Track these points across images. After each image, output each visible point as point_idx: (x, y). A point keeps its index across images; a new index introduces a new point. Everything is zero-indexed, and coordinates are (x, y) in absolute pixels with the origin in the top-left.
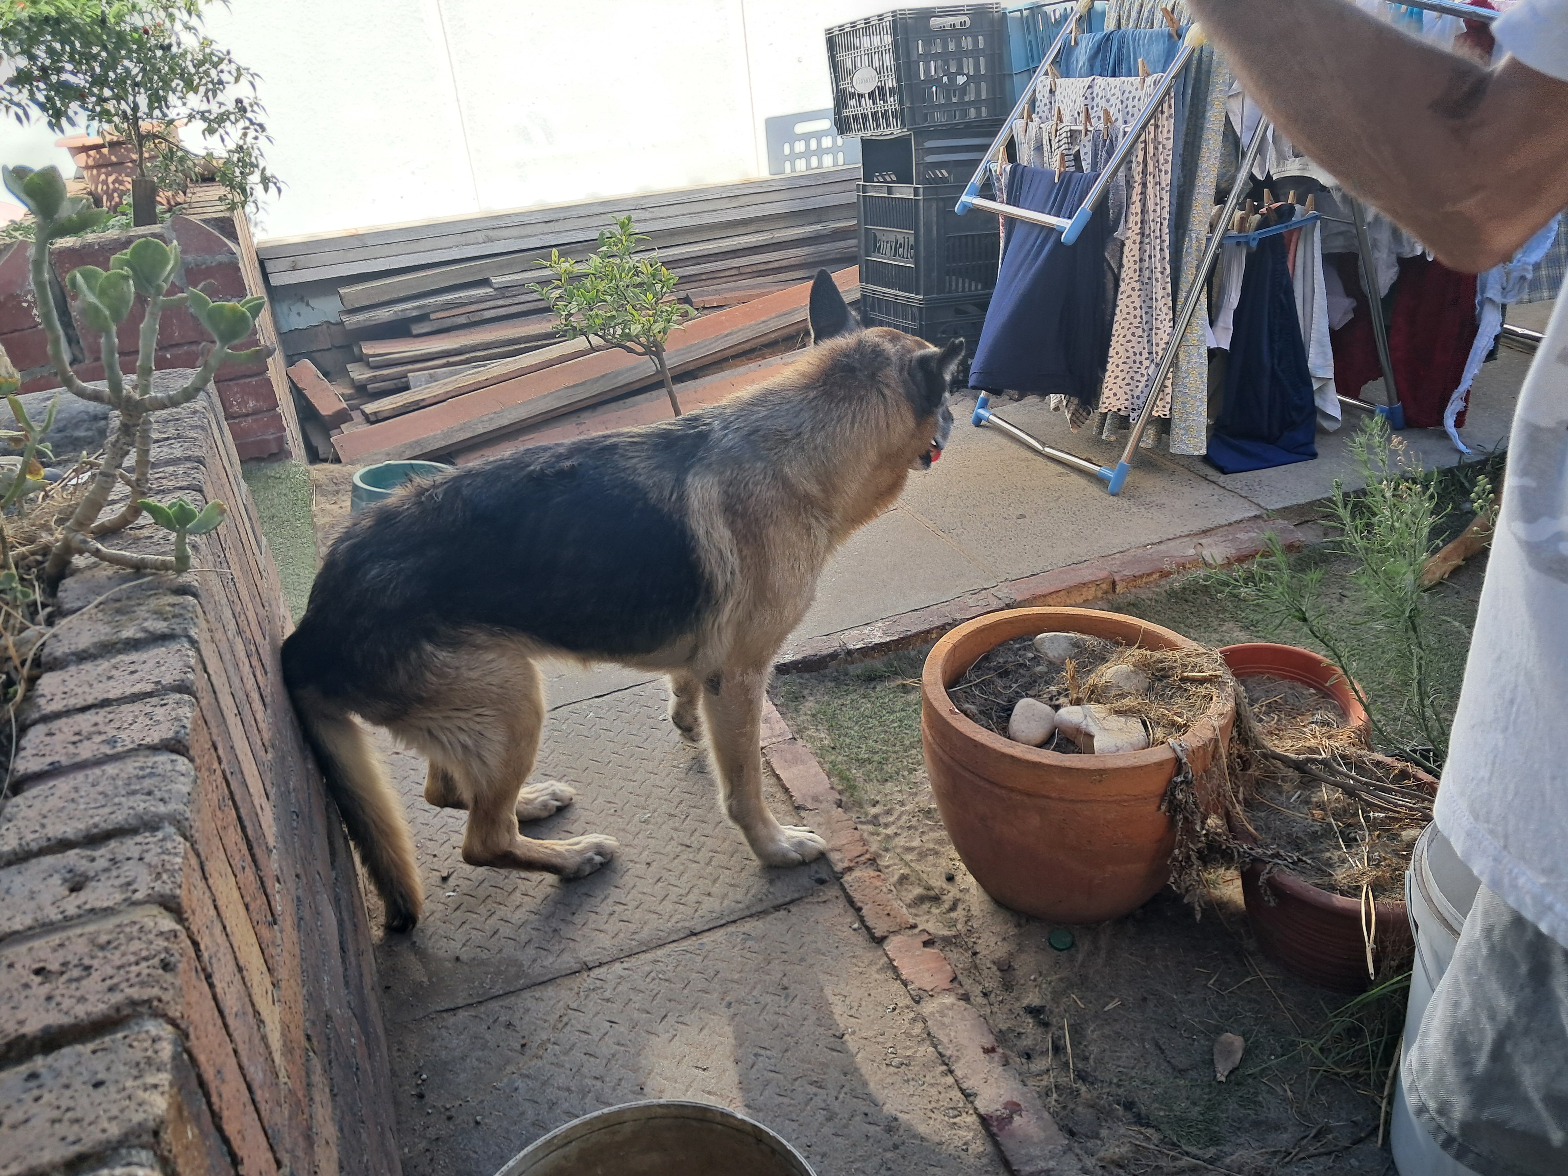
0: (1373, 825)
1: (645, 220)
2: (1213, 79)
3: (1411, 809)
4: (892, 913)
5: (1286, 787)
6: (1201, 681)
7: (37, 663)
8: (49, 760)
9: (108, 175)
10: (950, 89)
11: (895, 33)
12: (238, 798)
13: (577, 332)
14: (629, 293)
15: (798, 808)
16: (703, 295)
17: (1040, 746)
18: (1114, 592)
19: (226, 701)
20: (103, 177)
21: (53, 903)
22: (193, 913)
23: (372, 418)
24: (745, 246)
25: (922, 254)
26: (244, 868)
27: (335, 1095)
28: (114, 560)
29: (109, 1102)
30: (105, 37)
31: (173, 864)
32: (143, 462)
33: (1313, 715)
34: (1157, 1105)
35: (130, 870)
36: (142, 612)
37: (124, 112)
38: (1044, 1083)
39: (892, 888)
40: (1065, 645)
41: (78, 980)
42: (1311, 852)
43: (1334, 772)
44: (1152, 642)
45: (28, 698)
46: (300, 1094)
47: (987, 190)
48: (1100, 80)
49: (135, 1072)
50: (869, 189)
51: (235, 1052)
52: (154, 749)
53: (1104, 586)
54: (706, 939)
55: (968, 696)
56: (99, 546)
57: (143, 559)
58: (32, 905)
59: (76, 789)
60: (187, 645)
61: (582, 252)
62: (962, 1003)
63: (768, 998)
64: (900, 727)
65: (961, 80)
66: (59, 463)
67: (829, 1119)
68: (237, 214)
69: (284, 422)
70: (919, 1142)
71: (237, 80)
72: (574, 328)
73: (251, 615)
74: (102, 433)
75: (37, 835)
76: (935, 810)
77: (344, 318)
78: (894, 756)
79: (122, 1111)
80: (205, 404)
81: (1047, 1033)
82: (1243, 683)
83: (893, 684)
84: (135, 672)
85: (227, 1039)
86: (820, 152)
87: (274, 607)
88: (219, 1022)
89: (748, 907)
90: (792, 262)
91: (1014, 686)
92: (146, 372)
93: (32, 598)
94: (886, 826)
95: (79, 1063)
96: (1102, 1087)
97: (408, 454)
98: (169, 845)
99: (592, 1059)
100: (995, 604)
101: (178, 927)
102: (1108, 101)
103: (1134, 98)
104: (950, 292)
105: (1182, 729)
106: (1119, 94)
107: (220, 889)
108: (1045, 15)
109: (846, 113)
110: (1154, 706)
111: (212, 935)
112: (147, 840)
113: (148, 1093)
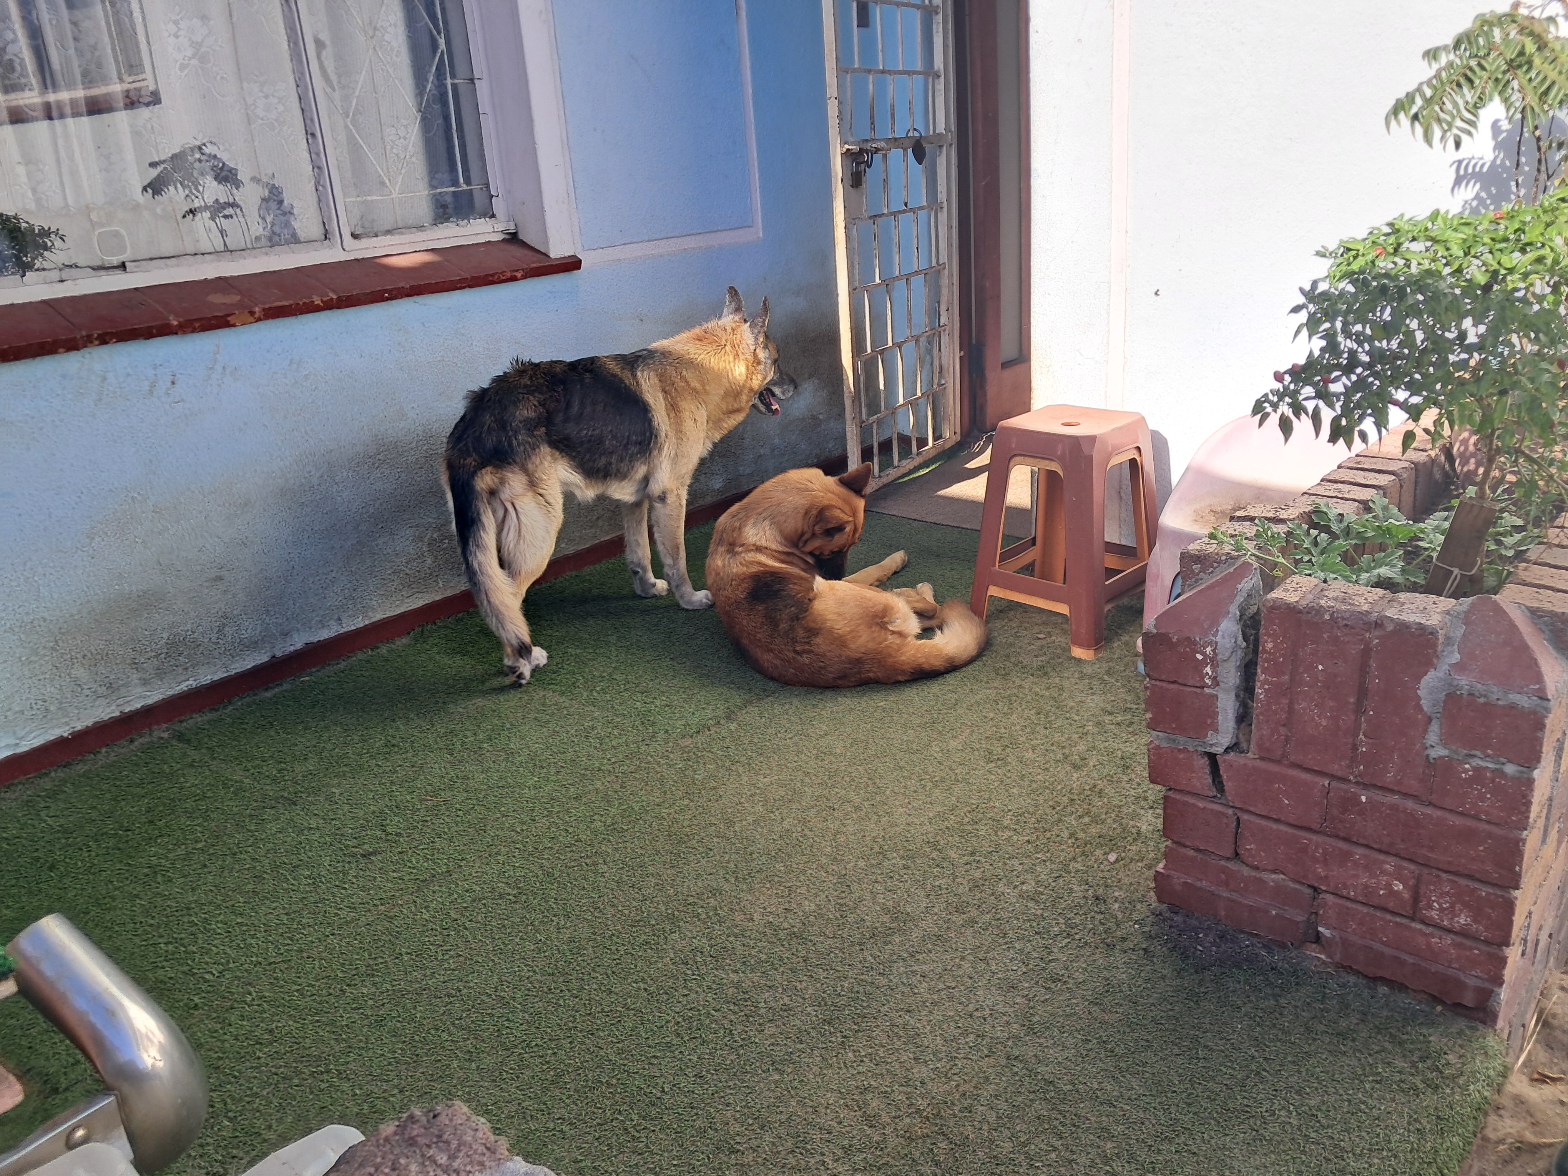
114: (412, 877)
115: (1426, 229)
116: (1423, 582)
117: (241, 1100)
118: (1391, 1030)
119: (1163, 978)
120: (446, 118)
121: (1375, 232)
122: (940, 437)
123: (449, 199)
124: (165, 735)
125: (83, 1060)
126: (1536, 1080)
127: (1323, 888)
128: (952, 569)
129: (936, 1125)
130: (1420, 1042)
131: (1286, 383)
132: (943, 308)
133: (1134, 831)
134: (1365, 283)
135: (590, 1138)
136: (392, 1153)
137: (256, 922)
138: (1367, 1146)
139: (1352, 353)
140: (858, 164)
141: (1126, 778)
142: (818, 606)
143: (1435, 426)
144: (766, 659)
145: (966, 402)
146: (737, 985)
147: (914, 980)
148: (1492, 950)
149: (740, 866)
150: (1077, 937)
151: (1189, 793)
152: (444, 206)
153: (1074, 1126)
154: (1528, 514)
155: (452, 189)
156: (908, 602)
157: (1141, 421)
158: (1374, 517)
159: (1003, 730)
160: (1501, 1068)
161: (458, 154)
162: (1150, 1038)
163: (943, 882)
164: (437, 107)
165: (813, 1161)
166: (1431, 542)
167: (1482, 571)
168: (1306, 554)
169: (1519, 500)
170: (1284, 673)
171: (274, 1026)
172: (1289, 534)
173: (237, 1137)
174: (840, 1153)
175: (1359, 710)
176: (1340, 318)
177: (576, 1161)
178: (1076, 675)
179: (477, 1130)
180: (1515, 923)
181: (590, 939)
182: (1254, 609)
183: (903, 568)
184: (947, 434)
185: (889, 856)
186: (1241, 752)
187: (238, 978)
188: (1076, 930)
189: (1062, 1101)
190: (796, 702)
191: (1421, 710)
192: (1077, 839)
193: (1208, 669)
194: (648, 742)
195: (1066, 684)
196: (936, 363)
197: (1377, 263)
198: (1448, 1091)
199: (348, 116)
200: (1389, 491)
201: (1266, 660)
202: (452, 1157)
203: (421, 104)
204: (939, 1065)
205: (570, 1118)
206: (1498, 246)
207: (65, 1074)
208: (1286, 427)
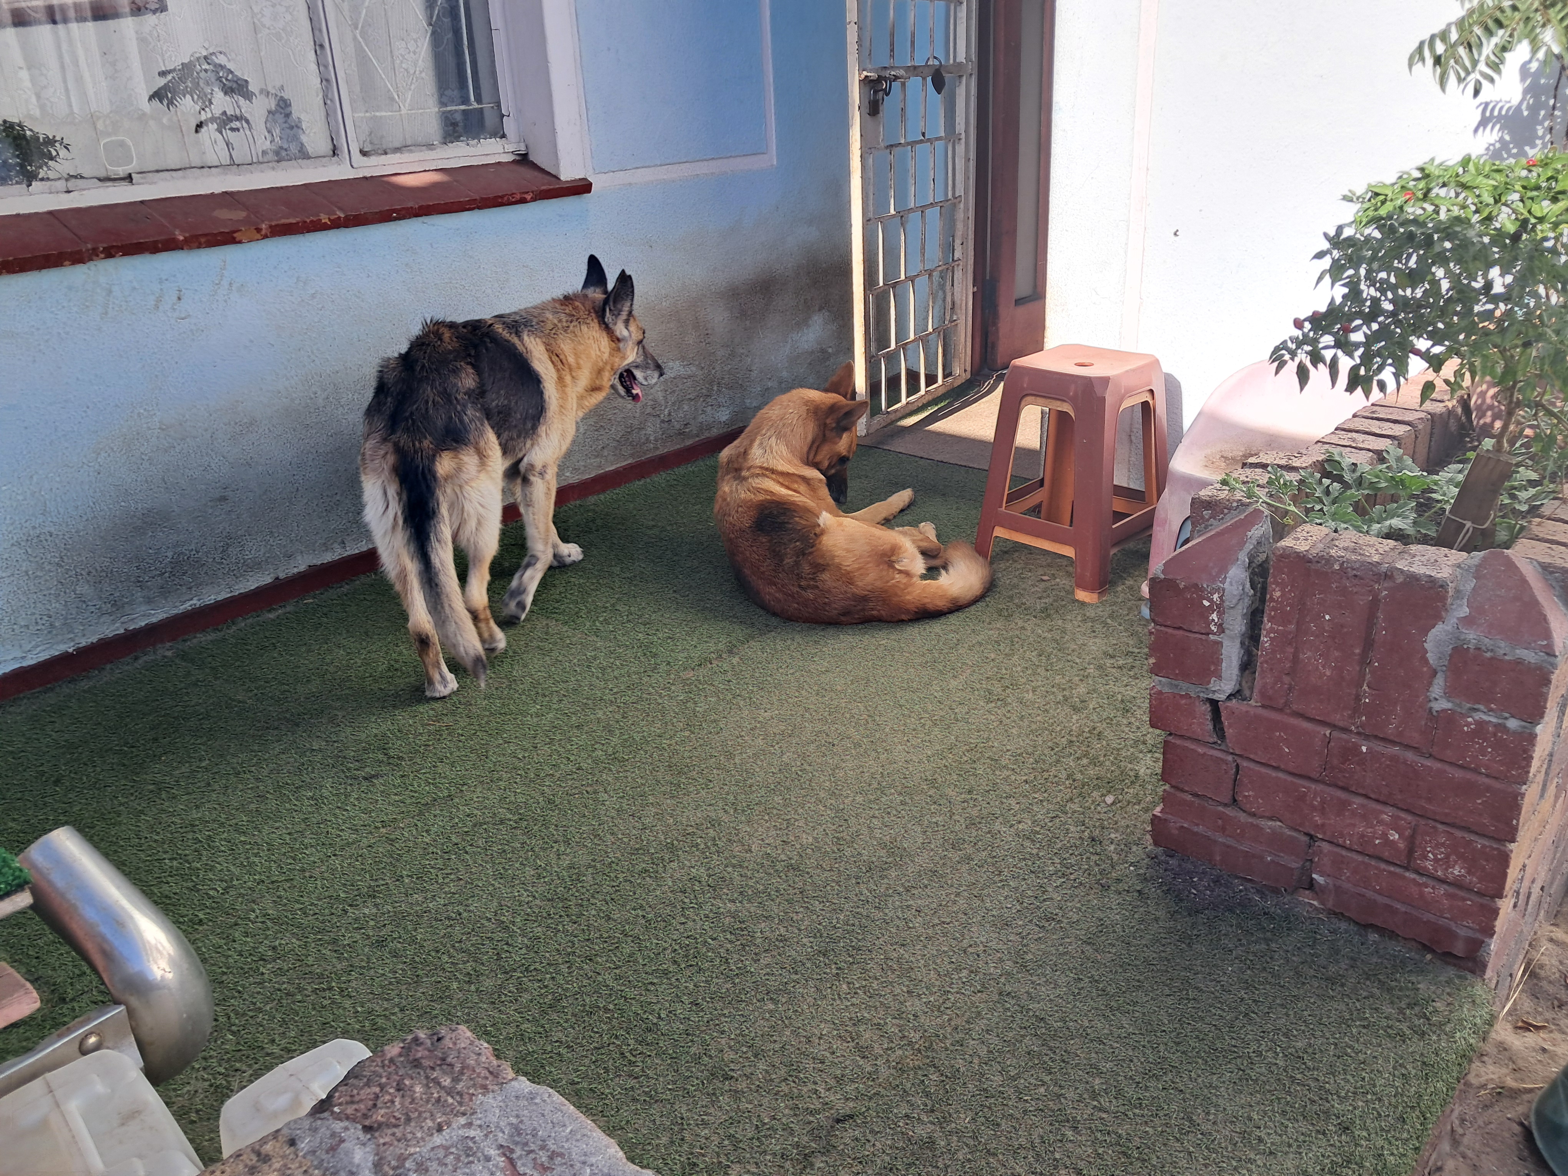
114: (414, 800)
115: (1457, 175)
116: (1435, 535)
117: (244, 1014)
118: (1380, 977)
119: (1157, 920)
120: (457, 32)
121: (1405, 176)
122: (950, 374)
123: (458, 117)
124: (169, 654)
125: (88, 971)
126: (1520, 1028)
127: (1320, 836)
128: (958, 509)
129: (928, 1057)
130: (1408, 989)
131: (1306, 330)
132: (958, 242)
133: (1132, 774)
134: (1392, 230)
135: (587, 1061)
136: (397, 1073)
137: (259, 841)
138: (1352, 1089)
139: (1375, 301)
140: (876, 92)
141: (1125, 721)
142: (827, 541)
143: (1455, 377)
144: (770, 593)
145: (978, 340)
146: (734, 915)
147: (908, 914)
148: (1485, 901)
149: (739, 798)
150: (1072, 877)
151: (1189, 738)
152: (454, 124)
153: (1064, 1061)
154: (1545, 469)
155: (463, 107)
156: (914, 541)
157: (1155, 363)
158: (1387, 468)
159: (1004, 671)
160: (1488, 1017)
161: (469, 71)
162: (1142, 978)
163: (941, 819)
164: (447, 20)
165: (805, 1089)
166: (1444, 495)
167: (1495, 525)
168: (1317, 503)
169: (1535, 455)
170: (1290, 623)
171: (277, 943)
172: (1301, 482)
173: (240, 1050)
174: (832, 1082)
175: (1364, 661)
176: (1364, 266)
177: (573, 1083)
178: (1079, 618)
179: (479, 1054)
180: (1509, 876)
181: (589, 866)
182: (1262, 557)
183: (909, 506)
184: (957, 371)
185: (888, 793)
186: (1243, 700)
187: (241, 895)
188: (1071, 870)
189: (1053, 1037)
190: (798, 638)
191: (1426, 661)
192: (1074, 780)
193: (1214, 616)
194: (650, 673)
195: (1069, 626)
196: (949, 299)
197: (1405, 208)
198: (1434, 1038)
199: (356, 28)
200: (1403, 442)
201: (1274, 609)
202: (456, 1080)
203: (432, 17)
204: (932, 999)
205: (567, 1042)
206: (1530, 194)
207: (72, 984)
208: (1303, 375)
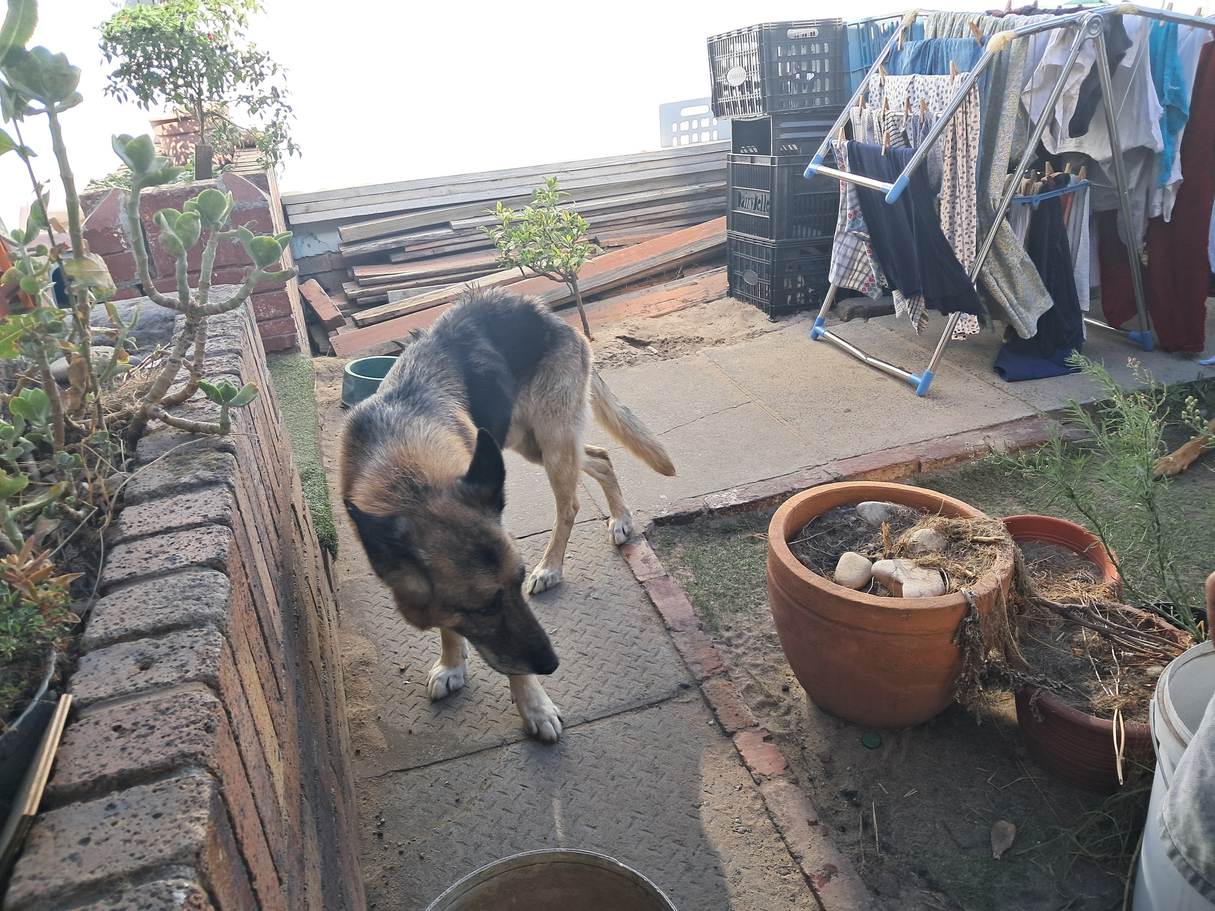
0: (1124, 662)
1: (567, 181)
2: (1010, 77)
3: (1154, 650)
4: (740, 714)
5: (1053, 628)
6: (988, 543)
7: (120, 499)
8: (128, 571)
9: (177, 142)
10: (802, 83)
11: (760, 40)
12: (258, 604)
13: (513, 264)
14: (553, 235)
15: (668, 629)
16: (607, 237)
17: (860, 589)
18: (920, 471)
19: (252, 532)
20: (173, 144)
21: (128, 678)
22: (227, 690)
23: (360, 324)
24: (641, 201)
25: (776, 208)
26: (261, 657)
27: (320, 831)
28: (177, 425)
29: (165, 830)
30: (182, 42)
31: (214, 653)
32: (200, 352)
33: (1076, 573)
34: (945, 874)
35: (184, 655)
36: (195, 464)
37: (192, 95)
38: (855, 851)
39: (740, 694)
40: (882, 511)
41: (144, 736)
42: (1073, 681)
43: (1092, 618)
44: (950, 512)
45: (114, 524)
46: (296, 829)
47: (830, 160)
48: (919, 78)
49: (184, 808)
50: (737, 158)
51: (253, 795)
52: (202, 565)
53: (912, 467)
54: (597, 726)
55: (804, 548)
56: (167, 414)
57: (197, 424)
58: (113, 678)
59: (147, 594)
60: (226, 489)
61: (519, 203)
62: (793, 786)
63: (643, 774)
64: (748, 570)
65: (810, 76)
66: (139, 353)
67: (687, 870)
68: (269, 173)
69: (296, 326)
70: (756, 892)
71: (273, 73)
72: (511, 261)
73: (270, 468)
74: (170, 331)
75: (118, 627)
76: (775, 636)
77: (342, 249)
78: (743, 592)
79: (174, 837)
80: (243, 311)
81: (859, 812)
82: (1020, 546)
83: (743, 537)
84: (190, 507)
85: (248, 785)
86: (700, 130)
87: (286, 462)
88: (243, 772)
89: (629, 704)
90: (676, 213)
91: (840, 542)
92: (206, 286)
93: (119, 451)
94: (737, 646)
95: (143, 799)
96: (901, 858)
97: (386, 351)
98: (212, 638)
99: (508, 814)
100: (825, 478)
101: (217, 700)
102: (927, 93)
103: (947, 91)
104: (796, 237)
105: (972, 580)
106: (934, 88)
107: (245, 673)
108: (877, 28)
109: (721, 100)
110: (951, 561)
111: (239, 706)
112: (196, 634)
113: (193, 824)
